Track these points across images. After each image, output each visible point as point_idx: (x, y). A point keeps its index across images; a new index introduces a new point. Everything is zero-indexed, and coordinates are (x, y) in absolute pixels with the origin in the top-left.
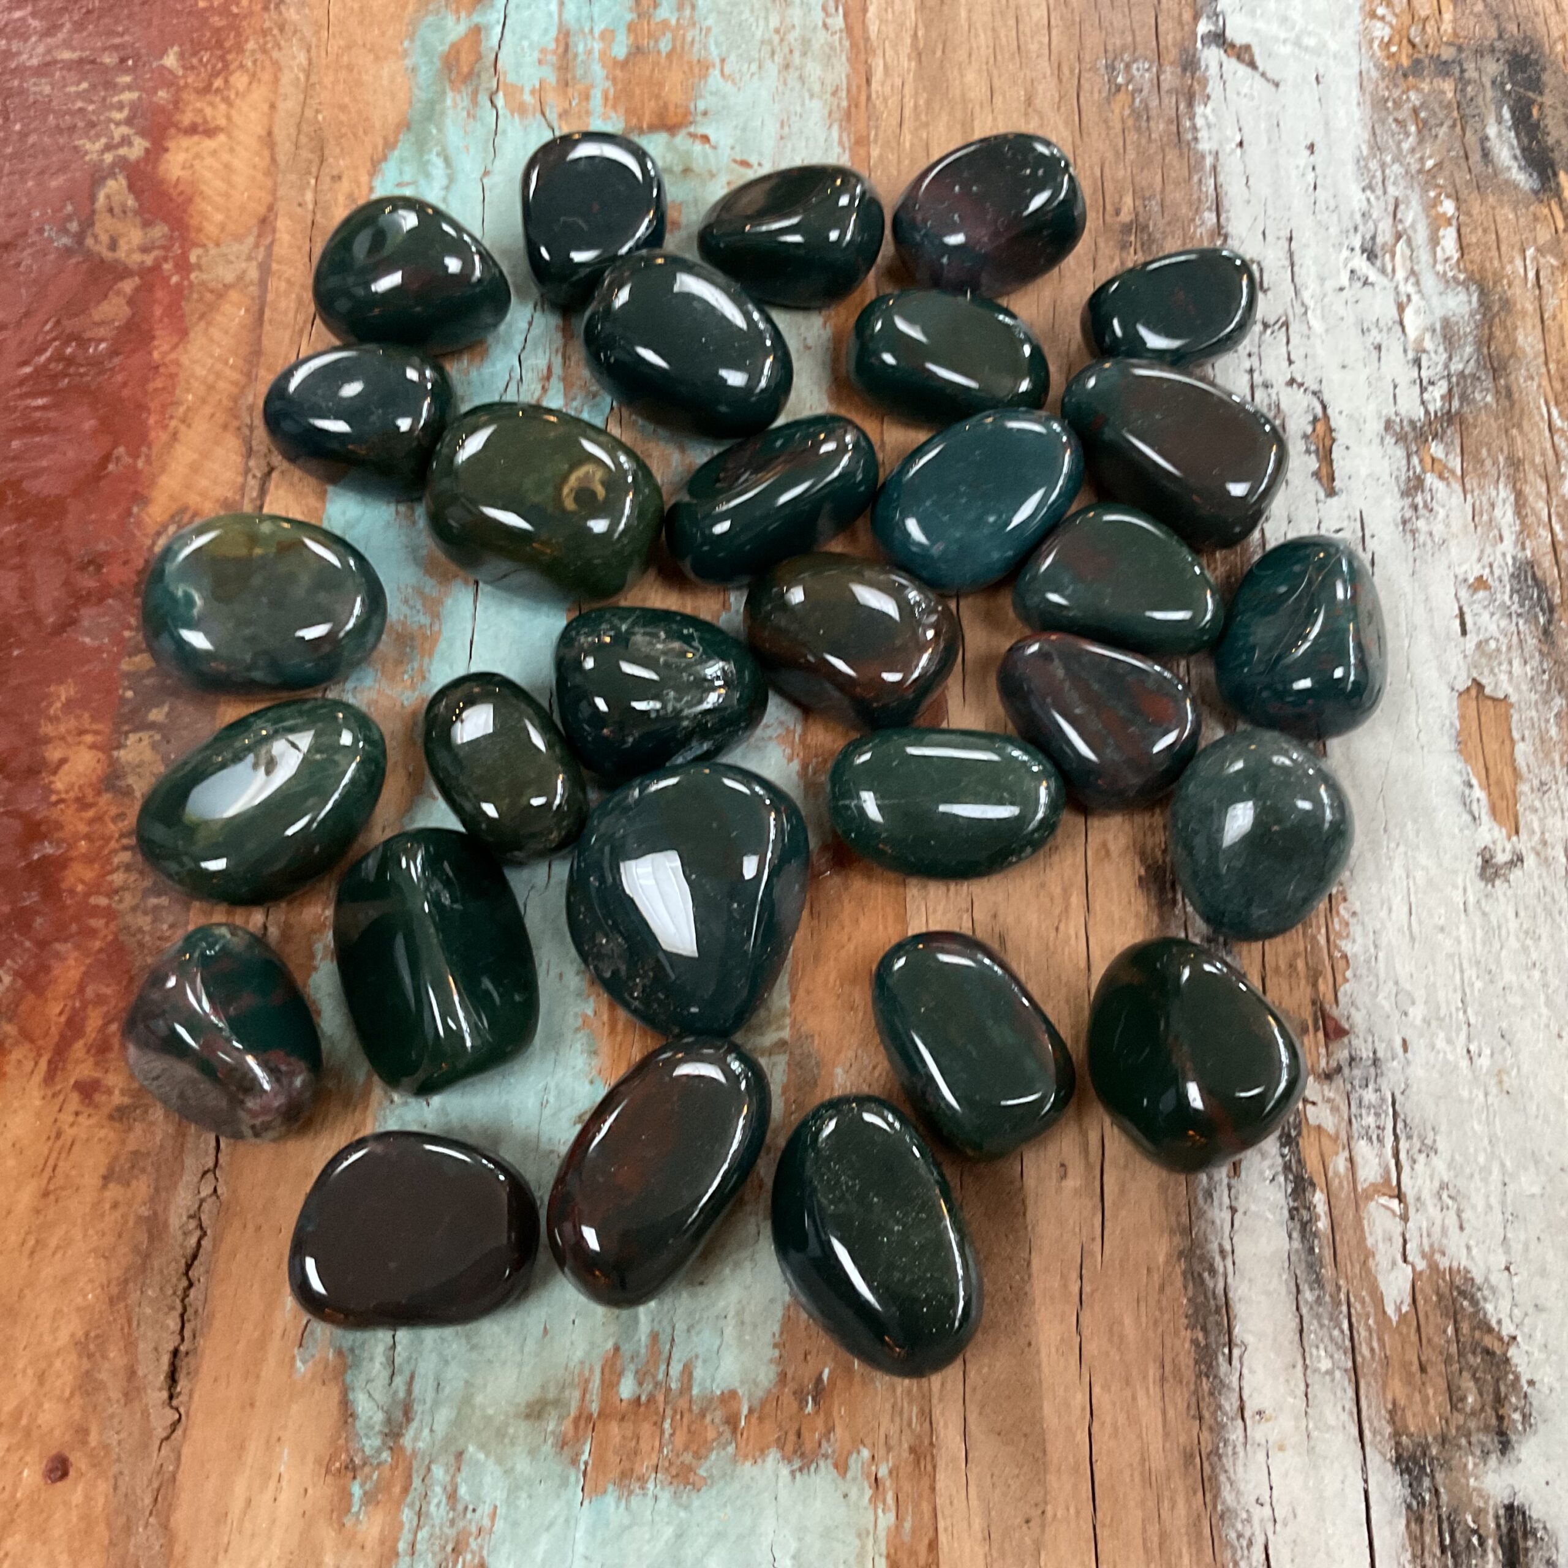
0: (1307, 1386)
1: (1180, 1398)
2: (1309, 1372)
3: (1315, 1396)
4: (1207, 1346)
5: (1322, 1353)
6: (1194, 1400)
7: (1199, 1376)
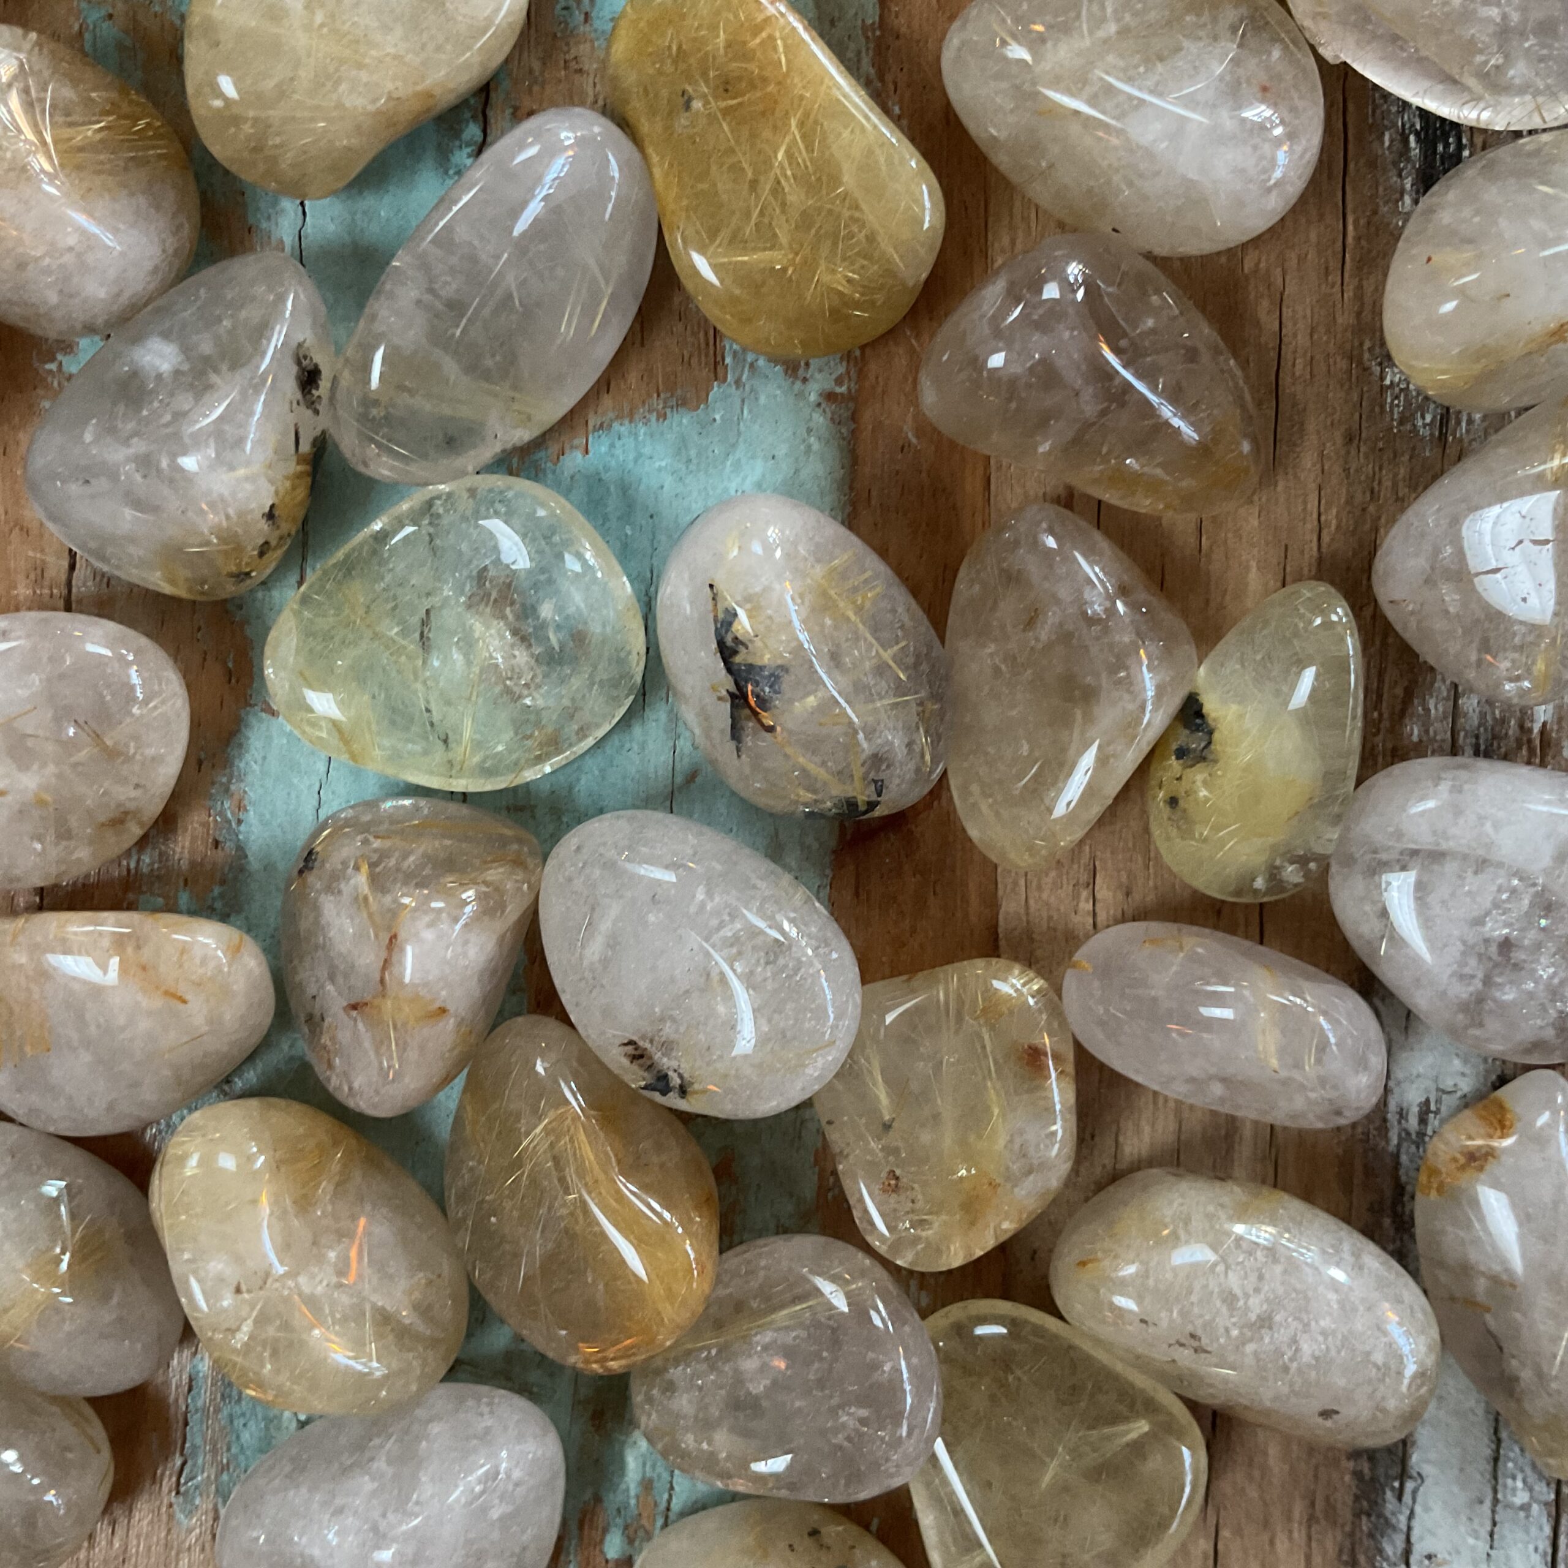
0: (1494, 1524)
1: (1330, 1541)
2: (1499, 1508)
3: (1503, 1537)
4: (1373, 1480)
5: (1519, 1484)
6: (1348, 1544)
7: (1357, 1515)
